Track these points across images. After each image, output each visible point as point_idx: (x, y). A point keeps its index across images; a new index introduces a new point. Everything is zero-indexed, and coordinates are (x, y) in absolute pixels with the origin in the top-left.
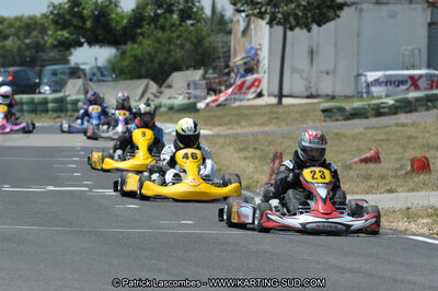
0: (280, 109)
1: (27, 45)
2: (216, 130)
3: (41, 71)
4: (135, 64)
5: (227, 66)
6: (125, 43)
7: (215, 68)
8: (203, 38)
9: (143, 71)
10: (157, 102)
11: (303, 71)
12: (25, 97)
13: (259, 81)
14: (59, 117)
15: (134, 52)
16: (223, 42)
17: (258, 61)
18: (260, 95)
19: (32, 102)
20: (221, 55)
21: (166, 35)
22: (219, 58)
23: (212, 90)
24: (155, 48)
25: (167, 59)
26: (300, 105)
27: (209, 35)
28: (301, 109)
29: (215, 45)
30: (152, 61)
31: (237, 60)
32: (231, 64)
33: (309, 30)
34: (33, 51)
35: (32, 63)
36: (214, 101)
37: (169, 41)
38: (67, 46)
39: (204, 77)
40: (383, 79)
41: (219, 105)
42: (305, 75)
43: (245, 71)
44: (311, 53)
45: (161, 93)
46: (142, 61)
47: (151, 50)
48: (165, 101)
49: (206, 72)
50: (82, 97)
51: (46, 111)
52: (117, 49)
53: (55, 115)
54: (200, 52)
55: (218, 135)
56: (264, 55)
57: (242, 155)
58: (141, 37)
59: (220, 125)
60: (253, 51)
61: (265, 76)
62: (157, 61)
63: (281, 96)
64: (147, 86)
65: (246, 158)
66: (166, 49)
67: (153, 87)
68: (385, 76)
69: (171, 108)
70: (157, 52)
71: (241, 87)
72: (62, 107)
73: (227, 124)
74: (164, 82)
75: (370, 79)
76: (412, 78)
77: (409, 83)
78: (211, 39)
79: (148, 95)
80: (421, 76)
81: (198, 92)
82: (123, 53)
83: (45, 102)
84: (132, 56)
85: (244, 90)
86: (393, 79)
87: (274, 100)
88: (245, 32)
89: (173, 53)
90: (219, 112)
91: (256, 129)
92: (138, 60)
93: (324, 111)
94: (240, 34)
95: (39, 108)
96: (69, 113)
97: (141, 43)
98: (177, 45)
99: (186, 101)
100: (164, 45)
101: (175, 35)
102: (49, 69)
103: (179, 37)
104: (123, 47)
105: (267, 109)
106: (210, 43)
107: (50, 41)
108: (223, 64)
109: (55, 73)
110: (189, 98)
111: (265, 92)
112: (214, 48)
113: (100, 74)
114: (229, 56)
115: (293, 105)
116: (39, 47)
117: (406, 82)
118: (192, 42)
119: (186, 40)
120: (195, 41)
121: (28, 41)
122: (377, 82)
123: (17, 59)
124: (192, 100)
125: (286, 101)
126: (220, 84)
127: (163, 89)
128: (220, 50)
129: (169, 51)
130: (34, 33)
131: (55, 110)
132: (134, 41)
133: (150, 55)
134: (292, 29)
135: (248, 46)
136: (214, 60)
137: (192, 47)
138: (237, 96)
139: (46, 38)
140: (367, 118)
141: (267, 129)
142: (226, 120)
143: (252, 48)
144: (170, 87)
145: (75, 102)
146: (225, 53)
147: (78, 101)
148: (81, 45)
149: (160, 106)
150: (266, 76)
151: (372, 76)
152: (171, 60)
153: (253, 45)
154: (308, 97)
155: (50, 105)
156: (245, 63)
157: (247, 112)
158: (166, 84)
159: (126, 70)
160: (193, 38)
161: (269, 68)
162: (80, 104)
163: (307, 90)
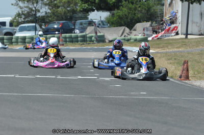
0: (187, 41)
1: (68, 10)
2: (157, 50)
3: (75, 23)
4: (118, 19)
5: (162, 20)
6: (114, 10)
7: (156, 21)
8: (150, 8)
9: (123, 22)
10: (129, 37)
11: (197, 23)
12: (68, 35)
13: (177, 27)
14: (84, 44)
15: (118, 14)
16: (160, 9)
17: (176, 18)
18: (177, 34)
19: (71, 37)
20: (159, 15)
21: (133, 6)
22: (158, 16)
23: (155, 32)
25: (134, 17)
26: (196, 38)
27: (154, 6)
28: (196, 40)
29: (156, 11)
30: (127, 18)
31: (167, 17)
32: (164, 19)
33: (200, 4)
34: (71, 13)
35: (71, 19)
36: (156, 37)
37: (135, 9)
38: (87, 11)
39: (151, 26)
41: (158, 39)
42: (198, 25)
43: (170, 22)
44: (201, 14)
45: (131, 33)
46: (122, 18)
47: (126, 13)
48: (133, 36)
49: (152, 23)
50: (94, 35)
51: (78, 41)
52: (110, 13)
53: (81, 43)
54: (149, 14)
55: (157, 53)
56: (179, 15)
57: (169, 62)
58: (121, 7)
59: (159, 48)
60: (174, 13)
61: (180, 25)
62: (129, 18)
63: (187, 34)
64: (124, 29)
65: (171, 63)
67: (127, 30)
69: (136, 40)
70: (129, 13)
71: (168, 30)
72: (85, 39)
73: (162, 48)
74: (132, 28)
78: (154, 8)
79: (125, 34)
81: (148, 33)
82: (113, 14)
83: (77, 37)
84: (118, 16)
85: (170, 32)
87: (184, 36)
88: (170, 5)
89: (137, 14)
90: (158, 42)
91: (176, 50)
92: (120, 18)
94: (168, 5)
95: (74, 40)
96: (88, 42)
97: (122, 10)
98: (138, 10)
99: (143, 37)
101: (137, 6)
102: (79, 22)
103: (140, 7)
104: (113, 12)
105: (180, 41)
106: (154, 10)
107: (79, 8)
108: (160, 19)
109: (81, 24)
110: (144, 35)
111: (180, 32)
112: (155, 12)
113: (102, 24)
114: (163, 16)
115: (192, 39)
116: (74, 12)
118: (145, 9)
119: (143, 8)
120: (147, 9)
121: (69, 9)
123: (64, 17)
124: (146, 36)
125: (189, 37)
126: (159, 29)
127: (132, 31)
128: (159, 13)
130: (71, 5)
131: (82, 41)
132: (118, 9)
133: (126, 15)
134: (192, 3)
135: (172, 11)
136: (156, 18)
137: (146, 12)
138: (166, 34)
139: (77, 7)
141: (181, 49)
142: (161, 46)
143: (174, 12)
144: (135, 30)
145: (91, 37)
146: (160, 14)
147: (92, 36)
148: (94, 11)
149: (131, 39)
152: (136, 17)
153: (174, 11)
154: (200, 35)
155: (79, 38)
156: (170, 19)
157: (171, 42)
158: (133, 29)
159: (114, 22)
160: (146, 8)
161: (182, 21)
162: (93, 38)
163: (199, 31)
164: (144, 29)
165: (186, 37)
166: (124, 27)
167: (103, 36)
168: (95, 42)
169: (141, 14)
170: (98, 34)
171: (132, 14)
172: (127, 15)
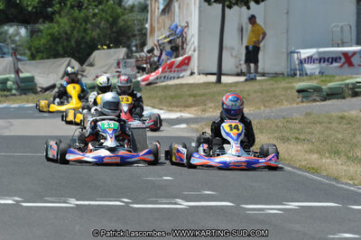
4: (51, 43)
8: (118, 17)
9: (60, 49)
11: (233, 49)
13: (189, 59)
15: (51, 31)
18: (192, 74)
20: (137, 33)
21: (82, 14)
22: (134, 36)
24: (71, 26)
25: (83, 38)
27: (123, 14)
29: (129, 23)
30: (68, 40)
36: (144, 80)
37: (86, 20)
40: (316, 56)
41: (149, 84)
42: (235, 53)
43: (171, 48)
44: (241, 30)
46: (59, 40)
47: (67, 28)
50: (11, 76)
54: (115, 30)
56: (193, 33)
58: (57, 15)
62: (74, 40)
63: (219, 74)
64: (69, 64)
66: (82, 28)
68: (319, 53)
70: (73, 28)
71: (171, 66)
74: (85, 60)
75: (303, 56)
76: (345, 54)
77: (343, 60)
80: (355, 53)
81: (128, 71)
84: (50, 34)
85: (173, 69)
86: (326, 57)
89: (90, 32)
92: (55, 39)
93: (299, 91)
97: (58, 22)
98: (92, 24)
100: (81, 24)
103: (95, 15)
106: (123, 20)
111: (196, 71)
112: (128, 27)
114: (145, 34)
117: (340, 58)
118: (107, 21)
119: (101, 19)
120: (111, 19)
122: (310, 59)
127: (84, 67)
128: (137, 28)
129: (85, 30)
132: (49, 18)
133: (66, 33)
136: (129, 38)
137: (108, 25)
138: (167, 74)
140: (344, 98)
143: (177, 26)
144: (91, 65)
145: (4, 82)
146: (140, 30)
147: (7, 80)
150: (196, 54)
151: (306, 53)
152: (88, 38)
153: (177, 21)
154: (238, 75)
158: (86, 63)
159: (42, 49)
160: (108, 17)
161: (199, 46)
162: (9, 83)
163: (237, 67)
164: (118, 64)
165: (219, 81)
166: (69, 59)
167: (31, 79)
168: (14, 92)
169: (98, 31)
170: (22, 75)
171: (79, 31)
172: (69, 32)
